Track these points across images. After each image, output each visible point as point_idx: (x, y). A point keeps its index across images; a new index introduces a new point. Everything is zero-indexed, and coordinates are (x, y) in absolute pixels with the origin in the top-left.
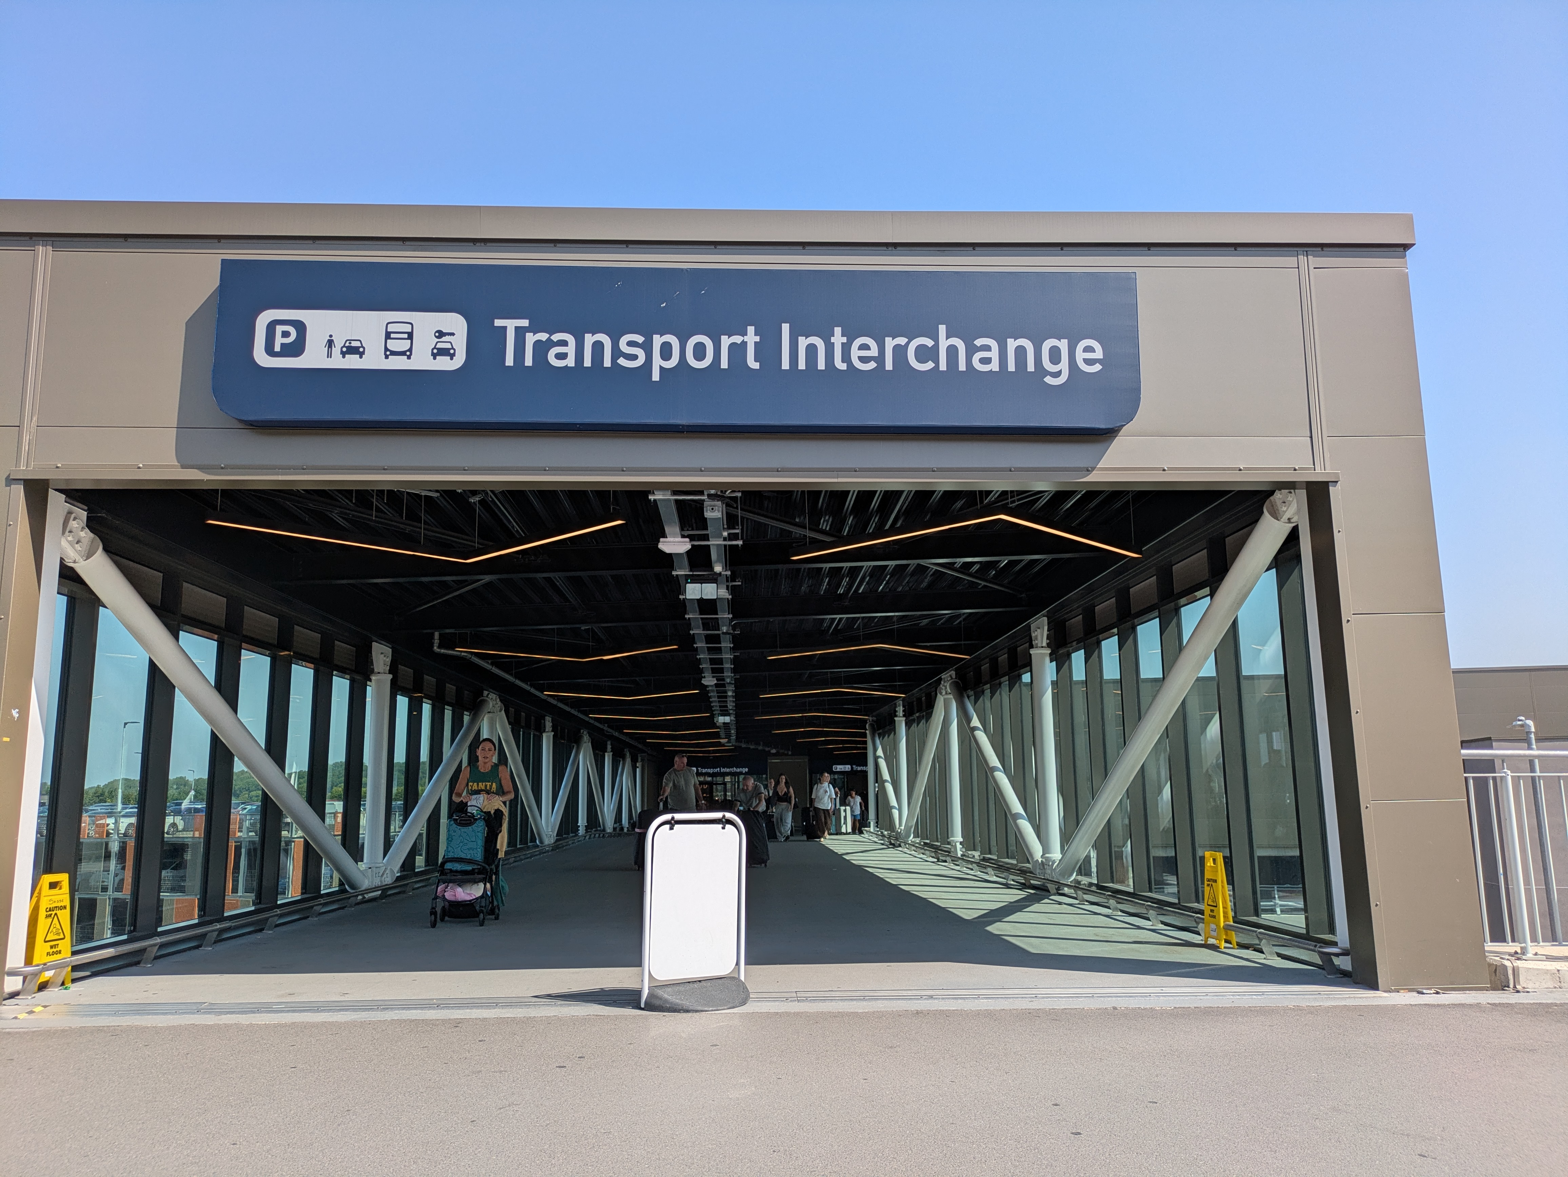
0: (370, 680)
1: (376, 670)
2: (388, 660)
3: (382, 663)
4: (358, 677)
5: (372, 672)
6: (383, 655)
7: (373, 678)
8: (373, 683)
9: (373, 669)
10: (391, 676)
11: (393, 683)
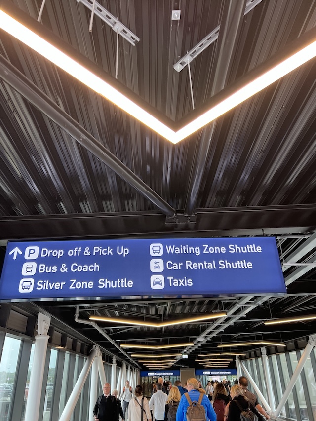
0: (35, 340)
1: (39, 333)
2: (48, 325)
3: (43, 327)
4: (27, 338)
5: (37, 333)
6: (44, 322)
7: (37, 338)
8: (36, 342)
9: (37, 332)
10: (49, 337)
11: (50, 341)
